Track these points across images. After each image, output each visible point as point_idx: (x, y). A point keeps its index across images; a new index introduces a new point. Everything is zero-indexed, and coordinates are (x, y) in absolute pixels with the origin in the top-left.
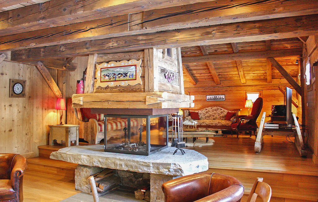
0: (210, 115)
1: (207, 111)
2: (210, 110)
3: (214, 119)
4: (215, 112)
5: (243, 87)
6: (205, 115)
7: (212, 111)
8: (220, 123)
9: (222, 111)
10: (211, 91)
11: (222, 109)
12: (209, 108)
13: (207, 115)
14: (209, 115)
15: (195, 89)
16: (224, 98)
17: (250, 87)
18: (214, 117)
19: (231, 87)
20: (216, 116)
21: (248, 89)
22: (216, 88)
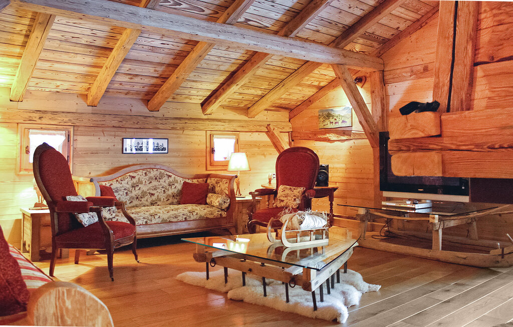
0: (144, 194)
1: (134, 181)
2: (144, 179)
3: (152, 204)
4: (155, 183)
5: (207, 122)
6: (130, 195)
7: (148, 182)
8: (194, 214)
9: (171, 179)
10: (137, 126)
11: (170, 176)
12: (140, 173)
13: (135, 193)
14: (140, 191)
15: (95, 118)
16: (165, 146)
17: (219, 123)
18: (154, 198)
19: (184, 121)
20: (159, 193)
21: (216, 128)
22: (149, 119)
